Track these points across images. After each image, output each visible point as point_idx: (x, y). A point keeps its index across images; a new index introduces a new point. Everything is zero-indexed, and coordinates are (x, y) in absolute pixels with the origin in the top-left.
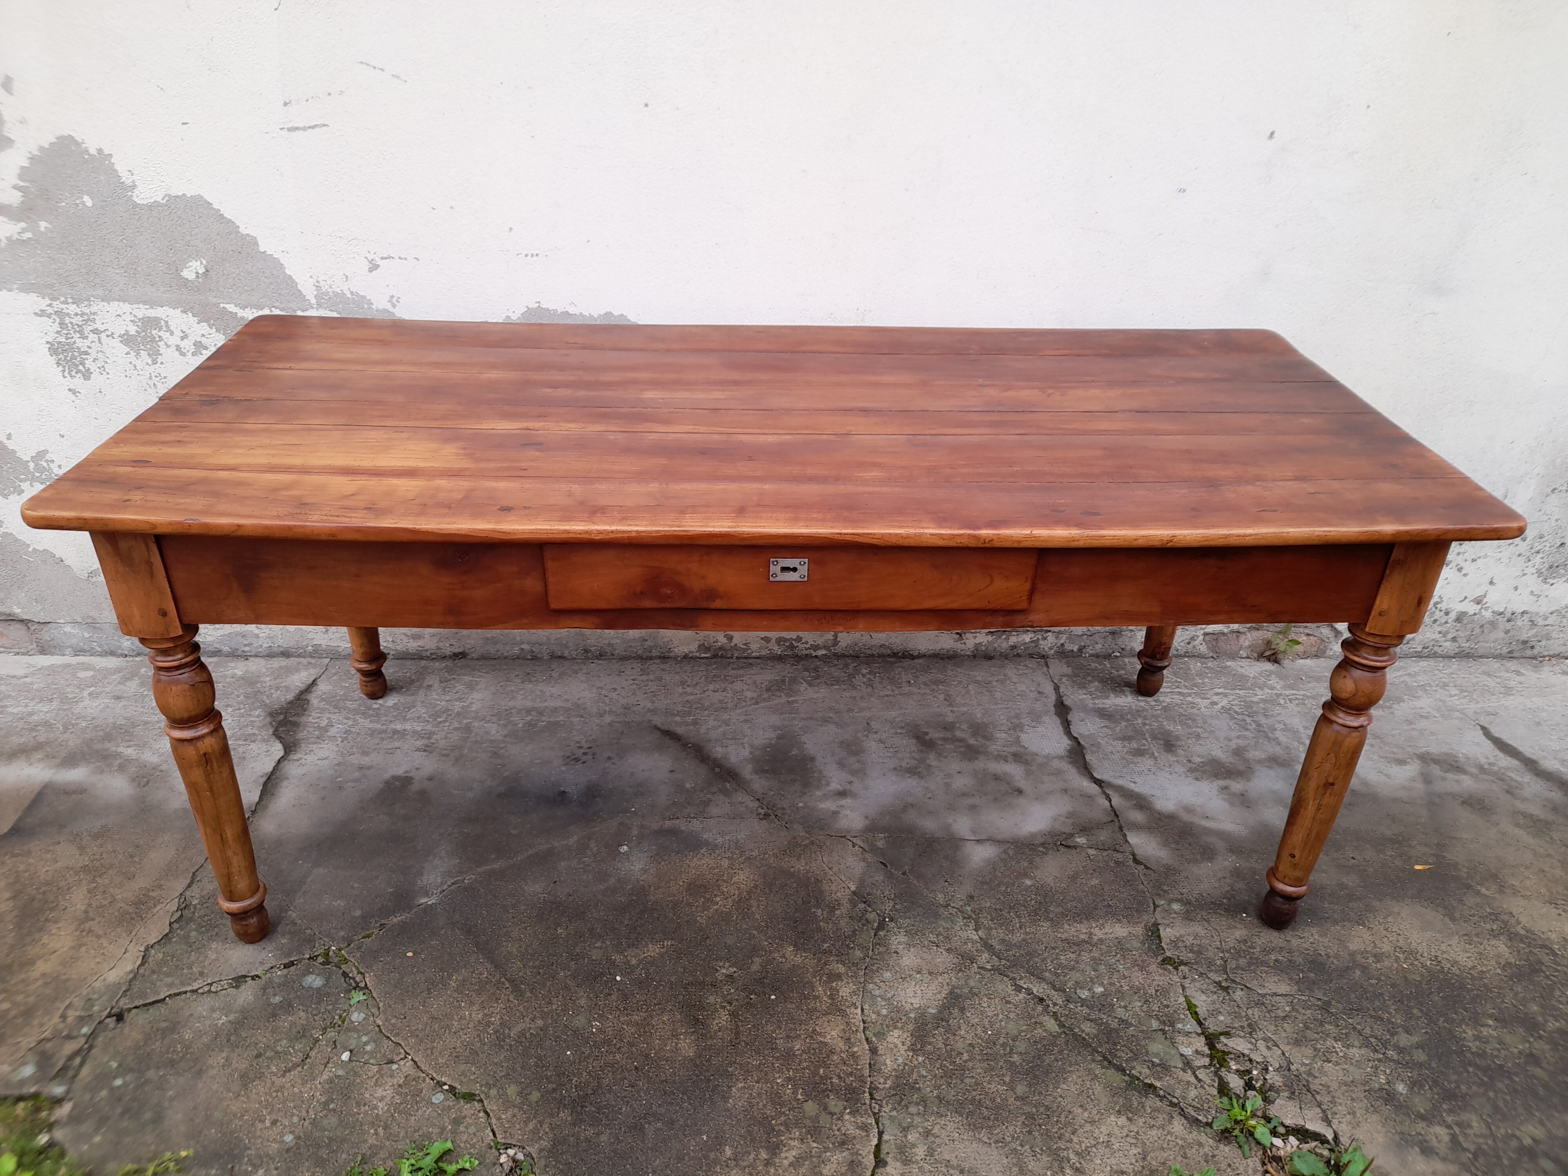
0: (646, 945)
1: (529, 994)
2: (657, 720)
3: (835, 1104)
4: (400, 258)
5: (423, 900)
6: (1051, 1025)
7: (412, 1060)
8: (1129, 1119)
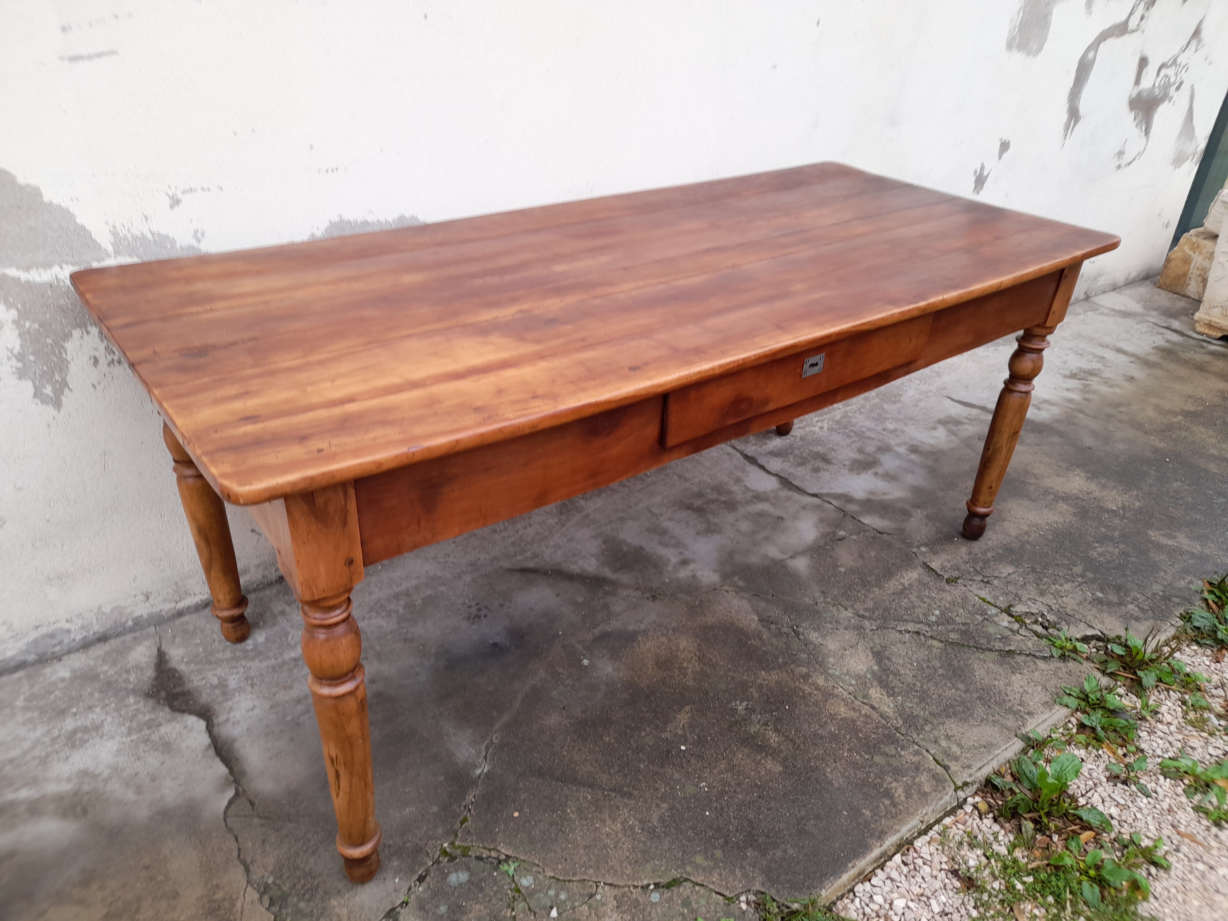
0: (675, 718)
1: (636, 793)
2: (507, 564)
4: (203, 189)
5: (478, 772)
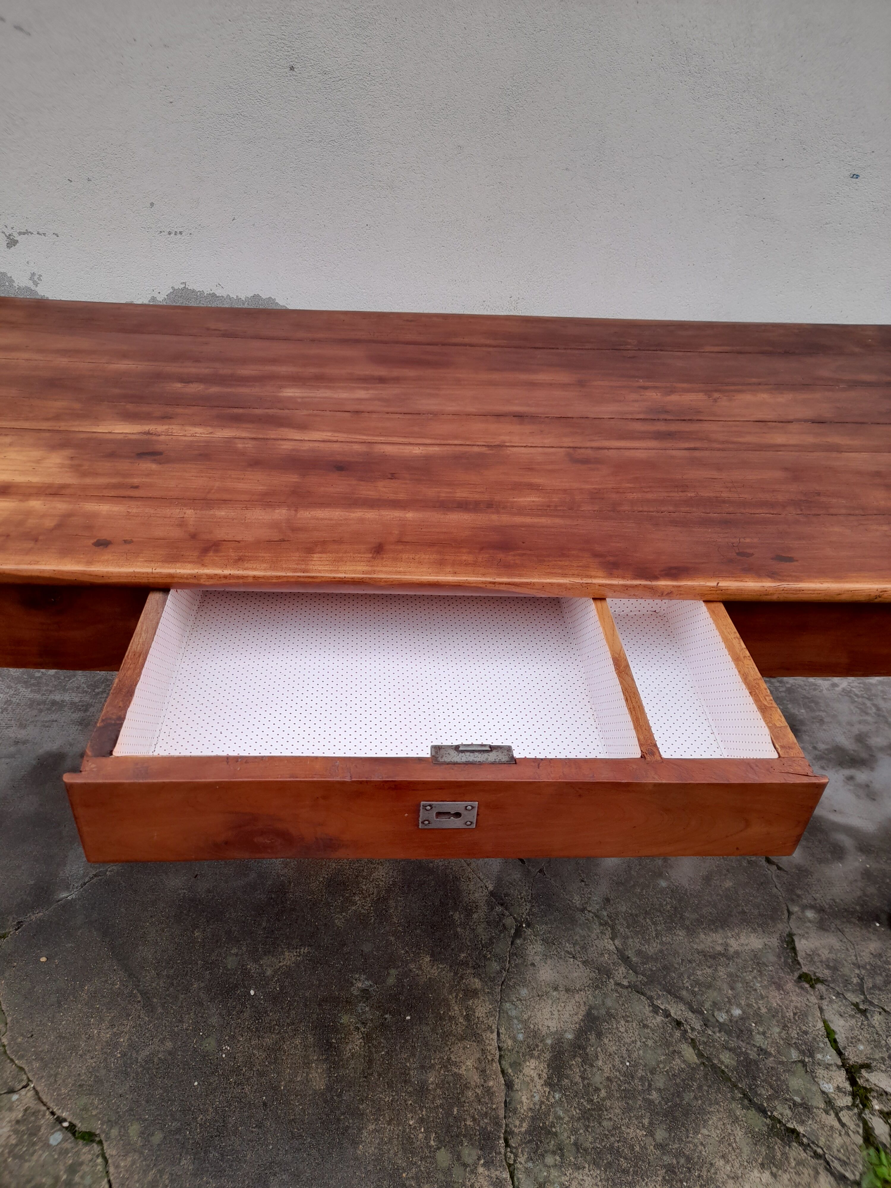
0: (283, 953)
1: (160, 1010)
3: (469, 1153)
4: (38, 233)
5: (64, 895)
6: (689, 1054)
7: (34, 1088)
8: (774, 1175)
